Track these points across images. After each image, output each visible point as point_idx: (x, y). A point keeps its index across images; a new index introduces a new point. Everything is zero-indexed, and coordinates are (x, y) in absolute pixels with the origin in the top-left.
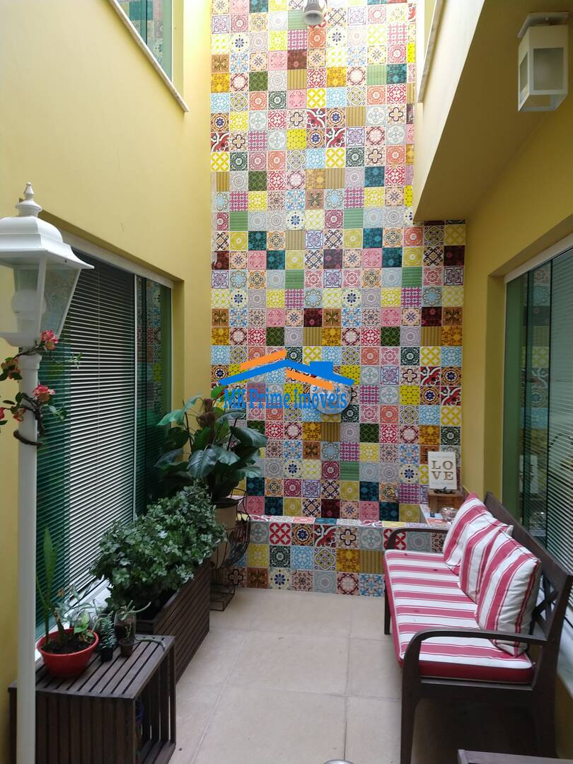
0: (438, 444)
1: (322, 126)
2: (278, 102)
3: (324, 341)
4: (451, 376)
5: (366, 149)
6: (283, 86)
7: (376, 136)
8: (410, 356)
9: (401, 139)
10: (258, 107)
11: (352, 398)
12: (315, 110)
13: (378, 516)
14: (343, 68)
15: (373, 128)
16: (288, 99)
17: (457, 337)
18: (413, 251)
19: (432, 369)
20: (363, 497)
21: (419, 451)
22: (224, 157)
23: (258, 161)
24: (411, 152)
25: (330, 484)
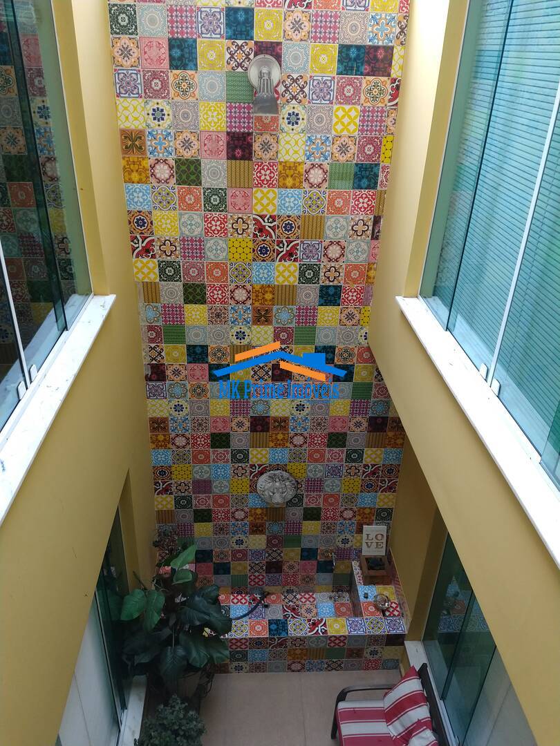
0: (373, 521)
1: (271, 237)
2: (216, 201)
3: (272, 444)
4: (390, 471)
5: (322, 266)
6: (221, 182)
7: (334, 252)
8: (354, 456)
9: (363, 257)
10: (190, 207)
11: (298, 488)
12: (263, 217)
14: (300, 164)
15: (332, 243)
16: (229, 200)
17: (399, 441)
18: (365, 368)
19: (374, 465)
20: (304, 558)
21: (356, 525)
22: (151, 265)
23: (193, 272)
24: (372, 271)
25: (274, 551)
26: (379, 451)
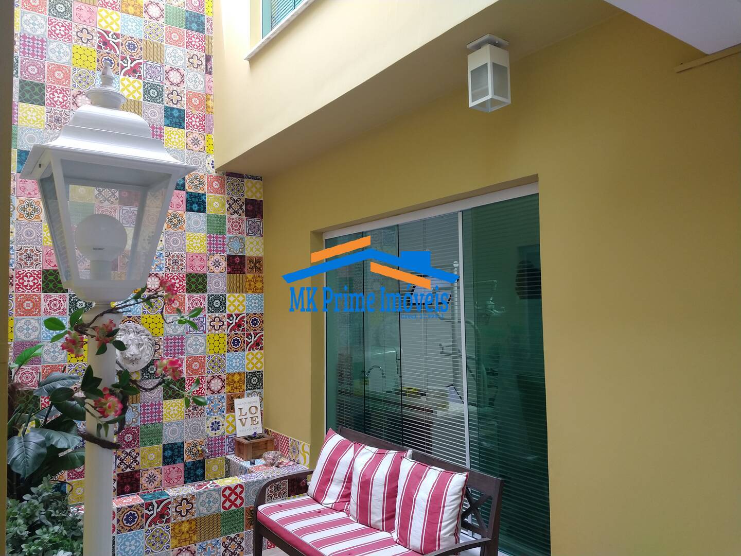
0: (244, 391)
1: (115, 51)
2: (61, 9)
4: (255, 322)
5: (165, 88)
7: (175, 77)
8: (217, 304)
9: (200, 87)
10: (34, 9)
11: (155, 351)
12: (107, 33)
13: (182, 479)
15: (172, 69)
16: (74, 11)
17: (259, 285)
18: (216, 198)
19: (237, 315)
20: (167, 461)
21: (225, 401)
23: (33, 70)
24: (210, 102)
25: (128, 454)
26: (241, 297)
